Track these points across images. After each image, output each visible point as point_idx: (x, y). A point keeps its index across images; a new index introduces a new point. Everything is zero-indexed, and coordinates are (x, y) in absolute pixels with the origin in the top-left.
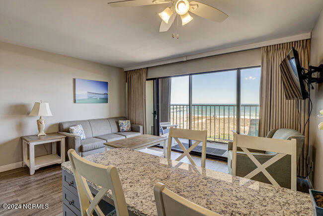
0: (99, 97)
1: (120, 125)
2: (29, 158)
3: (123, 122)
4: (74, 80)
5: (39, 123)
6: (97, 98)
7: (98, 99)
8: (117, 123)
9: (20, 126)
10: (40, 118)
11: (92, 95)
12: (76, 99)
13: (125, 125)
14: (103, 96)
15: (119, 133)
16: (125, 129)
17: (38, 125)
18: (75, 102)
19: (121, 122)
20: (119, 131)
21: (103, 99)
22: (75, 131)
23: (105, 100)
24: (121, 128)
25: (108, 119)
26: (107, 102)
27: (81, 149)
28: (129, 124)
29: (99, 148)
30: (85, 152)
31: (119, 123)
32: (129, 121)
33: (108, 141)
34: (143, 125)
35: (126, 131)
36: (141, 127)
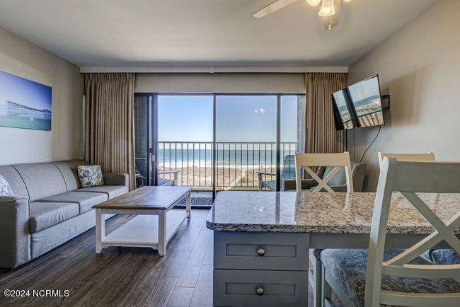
0: (33, 115)
1: (81, 174)
3: (89, 168)
7: (32, 119)
8: (76, 172)
11: (19, 110)
13: (93, 174)
14: (41, 116)
15: (81, 189)
16: (94, 182)
19: (83, 168)
20: (80, 186)
21: (40, 120)
23: (46, 124)
24: (86, 180)
25: (54, 163)
26: (49, 128)
27: (31, 227)
28: (100, 172)
29: (66, 220)
30: (41, 230)
31: (79, 171)
32: (99, 166)
33: (82, 203)
34: (128, 173)
35: (95, 186)
36: (127, 176)
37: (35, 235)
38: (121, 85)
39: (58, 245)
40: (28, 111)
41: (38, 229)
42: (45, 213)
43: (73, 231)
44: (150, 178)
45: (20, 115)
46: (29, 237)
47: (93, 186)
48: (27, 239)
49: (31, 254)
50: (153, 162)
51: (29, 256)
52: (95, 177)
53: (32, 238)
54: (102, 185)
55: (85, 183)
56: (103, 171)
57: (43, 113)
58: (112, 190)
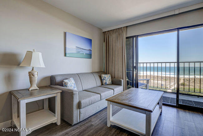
1: (102, 78)
2: (19, 116)
3: (106, 76)
4: (65, 34)
5: (31, 75)
6: (83, 54)
7: (85, 54)
8: (100, 77)
9: (9, 79)
10: (33, 69)
11: (80, 50)
12: (67, 52)
13: (107, 78)
14: (88, 52)
15: (102, 86)
16: (108, 83)
17: (30, 78)
18: (65, 55)
19: (103, 76)
20: (102, 84)
21: (88, 54)
22: (69, 85)
23: (90, 56)
24: (104, 81)
25: (92, 73)
26: (91, 58)
27: (79, 106)
28: (110, 78)
29: (95, 103)
30: (84, 107)
31: (102, 76)
32: (110, 75)
33: (102, 94)
34: (123, 79)
35: (108, 84)
36: (122, 81)
37: (81, 110)
38: (119, 34)
39: (91, 115)
40: (83, 50)
41: (82, 107)
42: (86, 99)
43: (98, 108)
44: (134, 82)
45: (81, 52)
46: (79, 111)
47: (107, 85)
48: (78, 112)
49: (80, 119)
50: (136, 74)
51: (79, 120)
52: (108, 80)
53: (80, 111)
54: (111, 84)
55: (104, 83)
56: (112, 77)
57: (89, 51)
58: (116, 88)
